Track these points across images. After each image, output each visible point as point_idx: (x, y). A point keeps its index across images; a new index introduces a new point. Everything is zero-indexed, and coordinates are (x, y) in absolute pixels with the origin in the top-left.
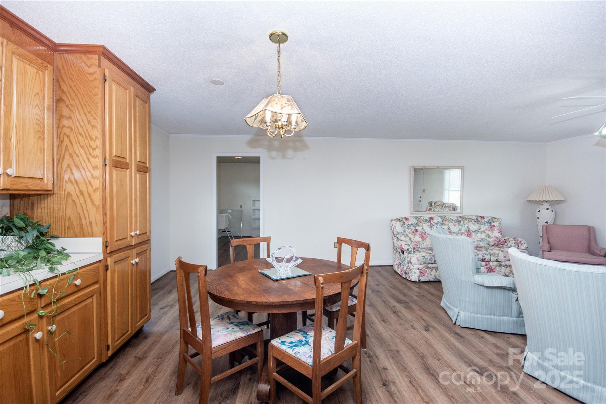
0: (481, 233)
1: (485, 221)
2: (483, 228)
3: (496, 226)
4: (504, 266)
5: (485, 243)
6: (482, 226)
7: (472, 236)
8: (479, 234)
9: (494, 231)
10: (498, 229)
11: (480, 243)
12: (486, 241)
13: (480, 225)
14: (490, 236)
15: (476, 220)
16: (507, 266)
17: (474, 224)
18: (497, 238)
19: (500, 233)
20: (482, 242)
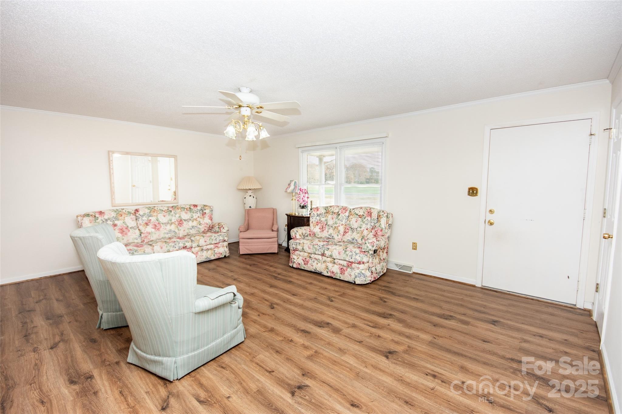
0: (193, 221)
1: (197, 209)
2: (195, 216)
3: (207, 213)
4: (205, 250)
5: (195, 230)
6: (194, 215)
7: (183, 225)
8: (191, 222)
9: (205, 218)
10: (208, 216)
11: (191, 231)
12: (196, 228)
13: (192, 214)
14: (201, 223)
15: (188, 209)
16: (209, 249)
17: (186, 213)
18: (207, 224)
19: (210, 219)
20: (193, 229)
